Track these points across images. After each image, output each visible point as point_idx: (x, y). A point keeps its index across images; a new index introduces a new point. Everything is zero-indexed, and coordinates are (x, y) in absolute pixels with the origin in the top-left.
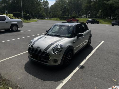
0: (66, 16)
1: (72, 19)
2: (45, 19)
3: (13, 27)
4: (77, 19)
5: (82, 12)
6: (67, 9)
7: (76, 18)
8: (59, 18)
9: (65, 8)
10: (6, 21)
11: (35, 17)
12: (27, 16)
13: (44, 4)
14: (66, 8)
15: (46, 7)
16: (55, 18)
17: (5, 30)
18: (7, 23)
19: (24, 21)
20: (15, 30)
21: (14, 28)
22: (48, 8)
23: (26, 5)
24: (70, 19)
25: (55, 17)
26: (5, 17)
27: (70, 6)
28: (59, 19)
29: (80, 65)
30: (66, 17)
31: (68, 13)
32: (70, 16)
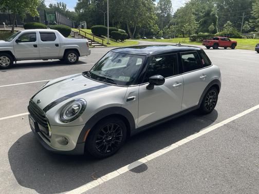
0: (206, 34)
1: (218, 39)
2: (159, 40)
3: (70, 55)
4: (233, 40)
5: (251, 24)
6: (214, 15)
7: (230, 39)
8: (189, 38)
9: (208, 14)
10: (57, 41)
11: (139, 36)
12: (117, 33)
13: (161, 8)
14: (211, 14)
15: (165, 12)
16: (181, 37)
17: (58, 60)
18: (57, 45)
19: (110, 44)
20: (73, 60)
21: (72, 57)
22: (169, 15)
23: (121, 10)
24: (214, 39)
25: (182, 35)
26: (56, 34)
27: (224, 8)
28: (189, 40)
29: (139, 160)
30: (206, 36)
31: (215, 25)
32: (218, 33)
